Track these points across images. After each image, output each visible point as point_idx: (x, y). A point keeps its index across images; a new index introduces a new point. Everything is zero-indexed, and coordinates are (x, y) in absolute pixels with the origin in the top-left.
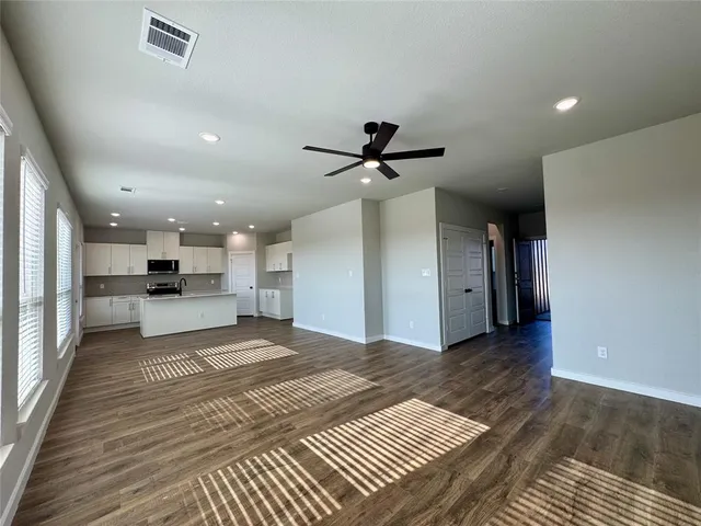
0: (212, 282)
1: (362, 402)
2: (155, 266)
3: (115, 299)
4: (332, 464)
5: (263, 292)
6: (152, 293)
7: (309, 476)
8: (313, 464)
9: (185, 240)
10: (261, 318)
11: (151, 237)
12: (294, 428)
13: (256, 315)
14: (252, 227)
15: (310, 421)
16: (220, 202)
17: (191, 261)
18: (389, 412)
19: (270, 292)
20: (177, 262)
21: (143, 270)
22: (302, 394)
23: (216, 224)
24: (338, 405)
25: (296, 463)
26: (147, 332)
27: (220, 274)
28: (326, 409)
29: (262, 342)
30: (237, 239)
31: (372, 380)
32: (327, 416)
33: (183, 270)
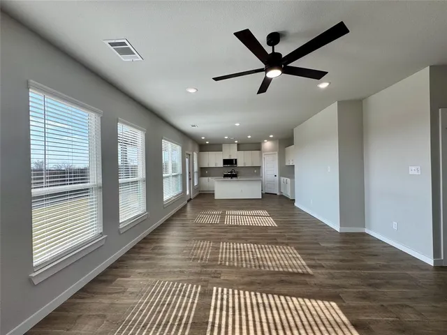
0: (255, 171)
1: (282, 281)
2: (226, 162)
3: (210, 178)
4: (211, 316)
5: (282, 178)
6: (225, 176)
7: (192, 315)
8: (204, 308)
9: (240, 147)
10: (282, 196)
11: (225, 147)
12: (219, 277)
13: (278, 194)
14: (271, 136)
15: (233, 278)
16: (238, 124)
17: (244, 159)
18: (295, 302)
19: (285, 179)
20: (236, 160)
21: (221, 164)
22: (249, 256)
23: (249, 137)
24: (263, 275)
25: (196, 301)
26: (217, 196)
27: (260, 167)
28: (250, 274)
29: (266, 213)
30: (267, 145)
31: (310, 266)
32: (247, 279)
33: (240, 164)
